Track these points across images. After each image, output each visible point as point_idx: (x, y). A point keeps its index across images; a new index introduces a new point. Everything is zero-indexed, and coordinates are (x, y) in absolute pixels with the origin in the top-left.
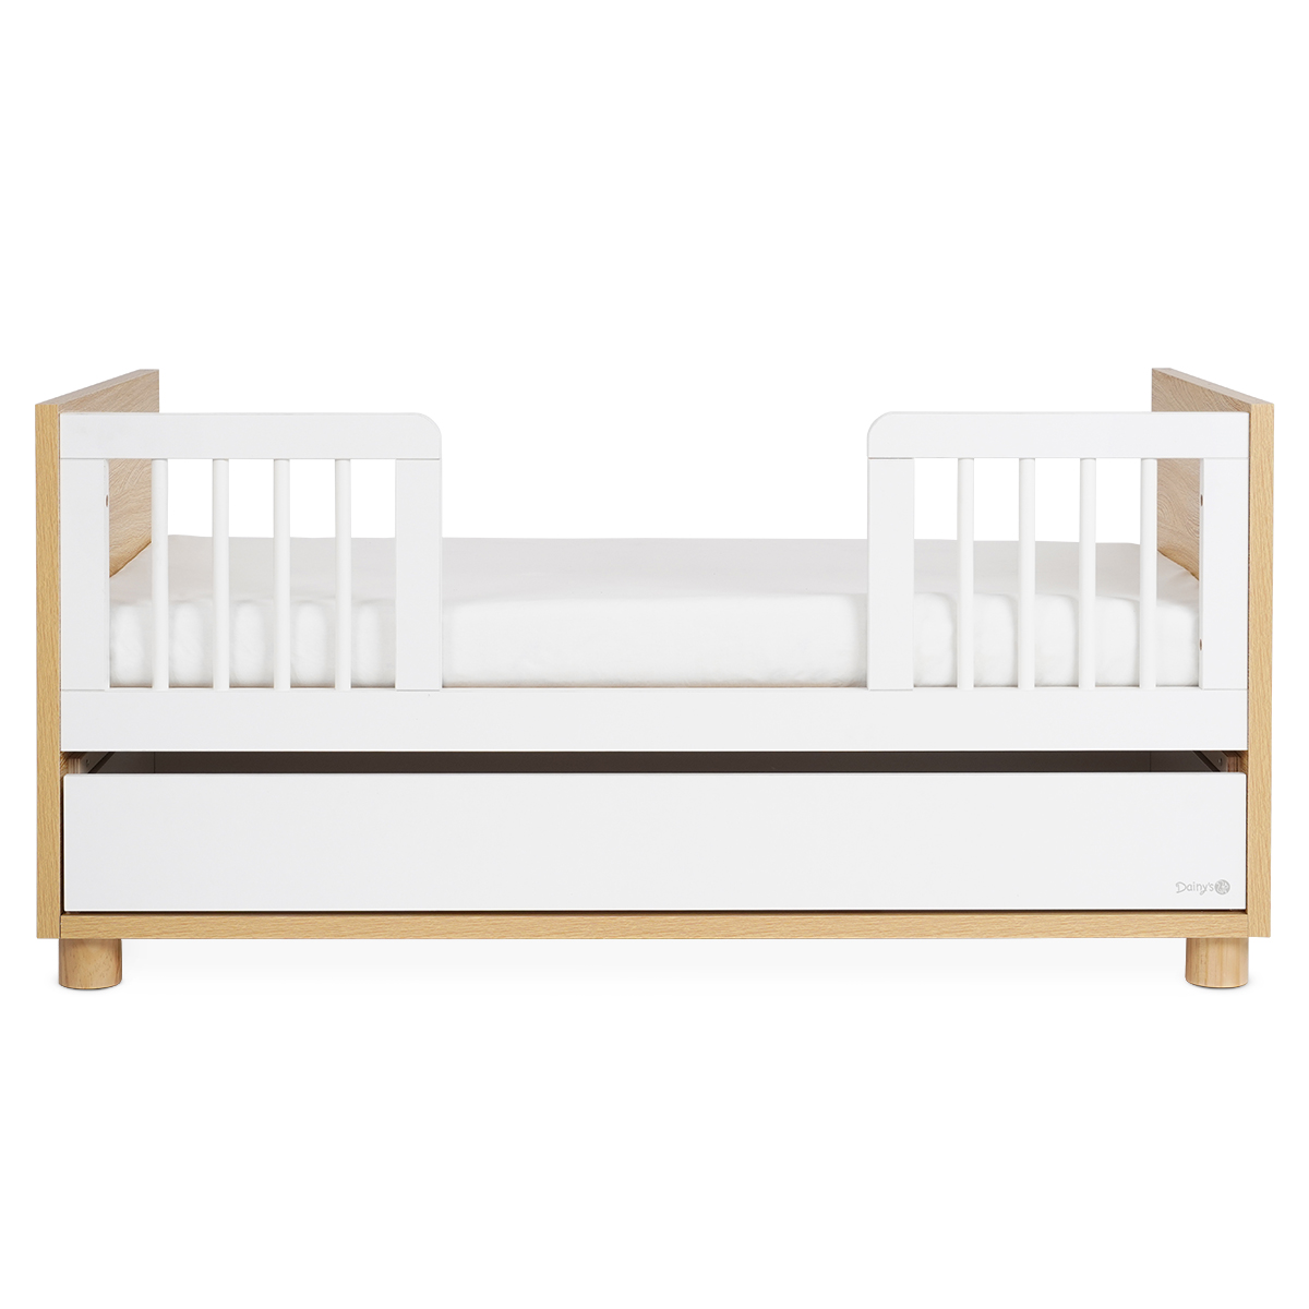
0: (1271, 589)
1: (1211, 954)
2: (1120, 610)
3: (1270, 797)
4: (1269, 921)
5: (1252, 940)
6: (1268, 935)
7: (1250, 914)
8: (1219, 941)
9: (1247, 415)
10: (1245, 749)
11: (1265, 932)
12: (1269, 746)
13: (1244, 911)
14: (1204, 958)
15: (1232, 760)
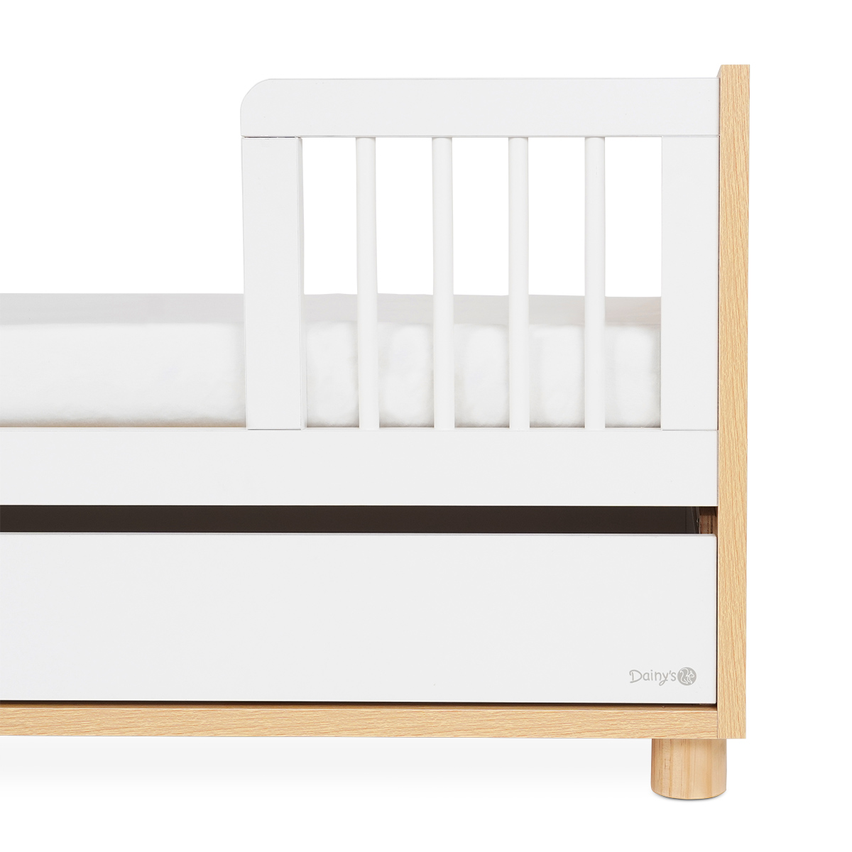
0: (745, 302)
1: (676, 757)
3: (745, 565)
4: (744, 719)
5: (731, 743)
6: (745, 736)
7: (722, 710)
8: (686, 743)
10: (714, 505)
11: (742, 732)
12: (744, 500)
13: (714, 706)
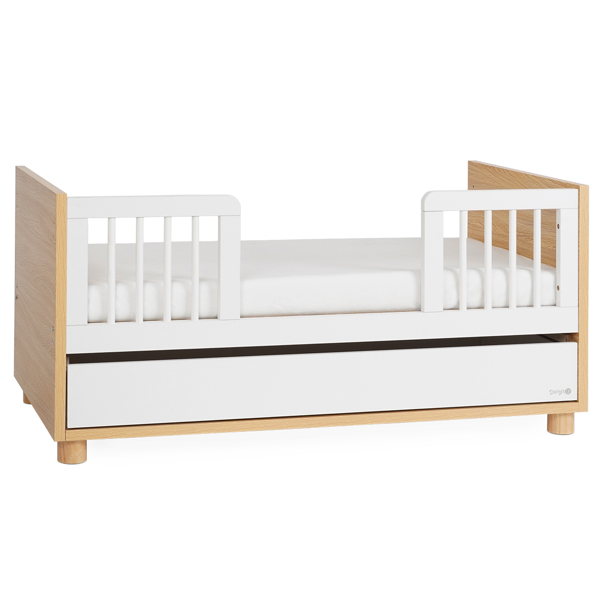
0: (588, 263)
2: (525, 274)
5: (575, 413)
6: (587, 411)
7: (579, 402)
8: (565, 414)
9: (577, 190)
10: (577, 332)
11: (585, 409)
12: (587, 330)
13: (576, 401)
14: (559, 422)
15: (567, 337)
